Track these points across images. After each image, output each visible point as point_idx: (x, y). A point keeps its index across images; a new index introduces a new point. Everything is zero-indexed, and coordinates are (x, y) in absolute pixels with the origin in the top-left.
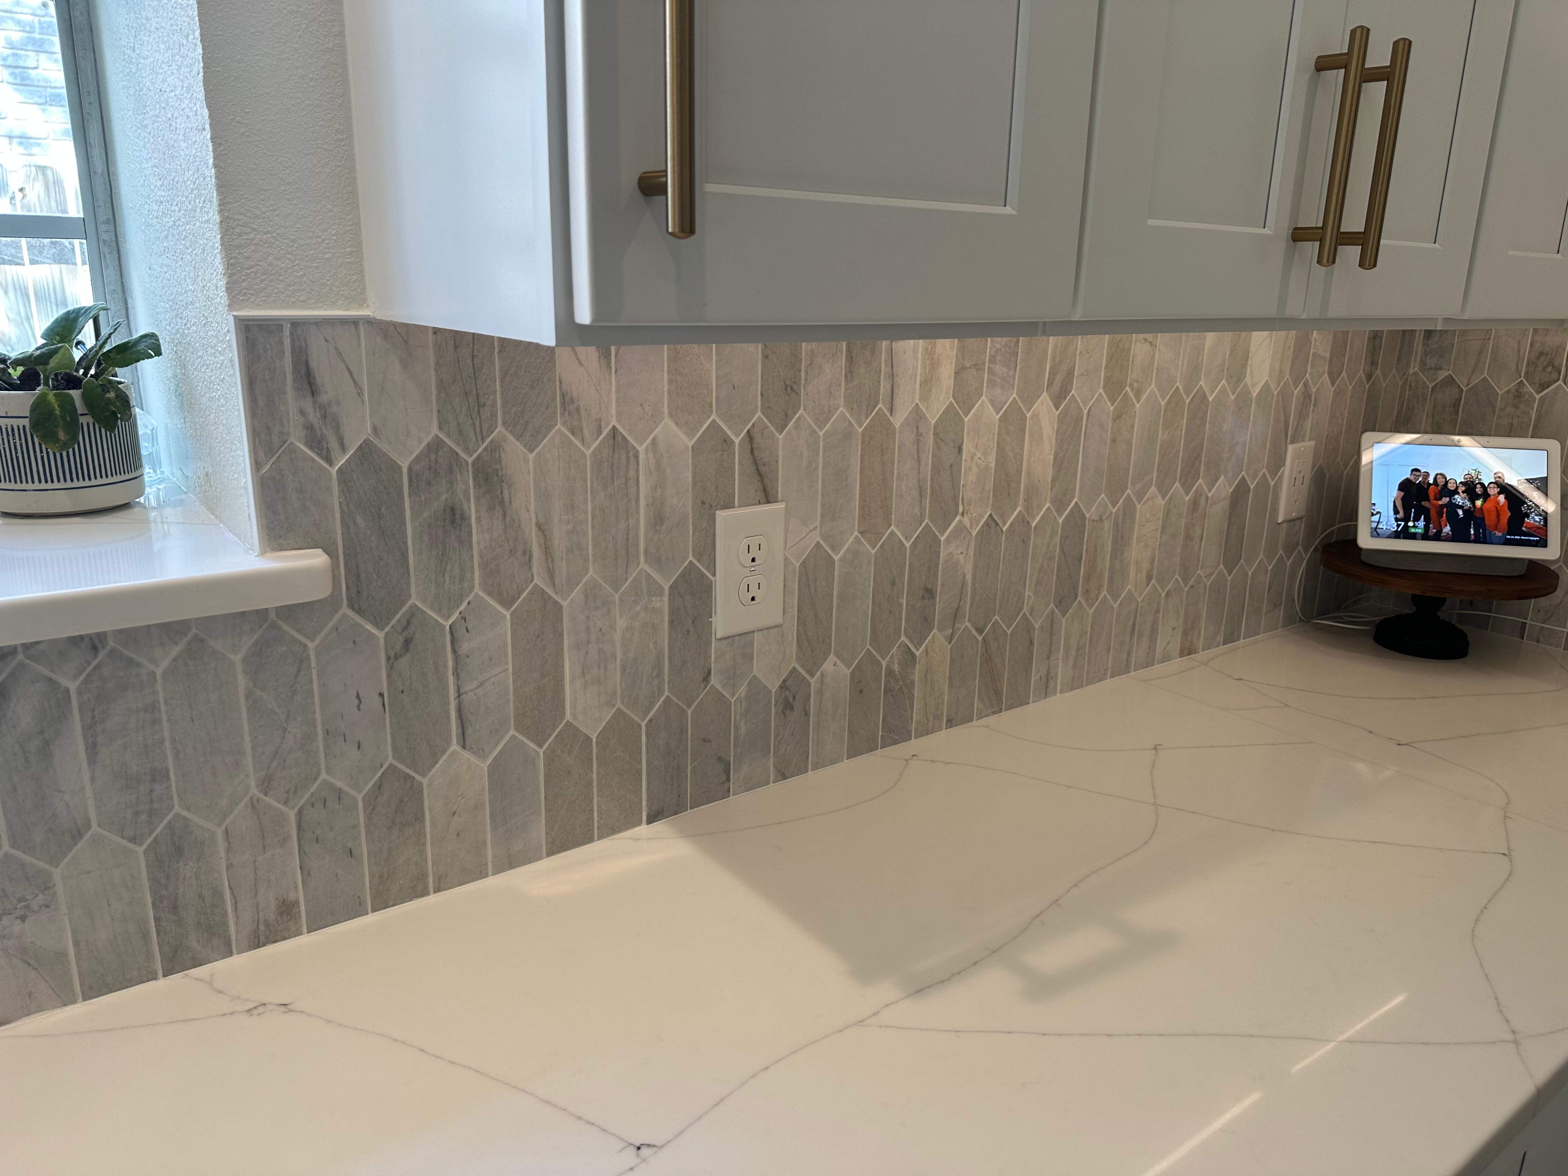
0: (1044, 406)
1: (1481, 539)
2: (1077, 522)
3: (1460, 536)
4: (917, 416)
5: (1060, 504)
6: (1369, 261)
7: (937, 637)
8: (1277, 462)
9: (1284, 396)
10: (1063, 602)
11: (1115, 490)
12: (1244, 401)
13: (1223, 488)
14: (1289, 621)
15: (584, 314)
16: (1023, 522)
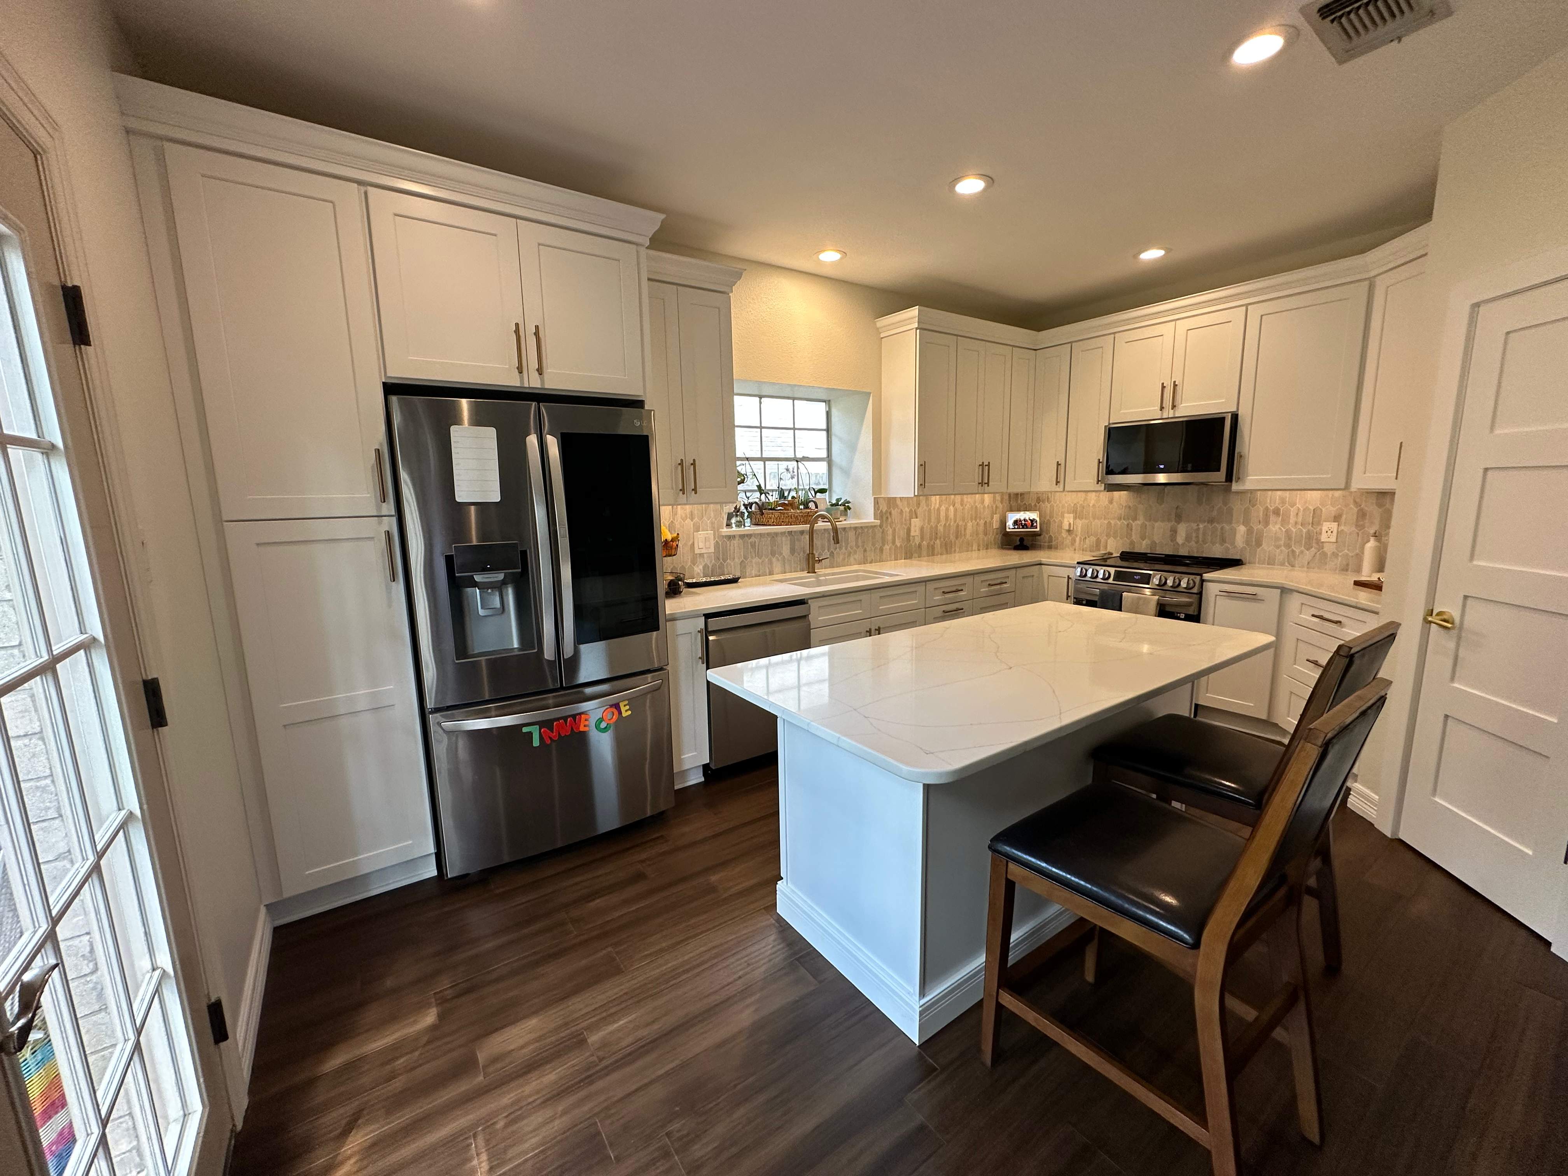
0: (951, 507)
1: (1027, 528)
2: (958, 526)
3: (1023, 528)
4: (934, 508)
5: (955, 521)
6: (988, 486)
7: (938, 541)
8: (992, 518)
9: (992, 507)
10: (957, 538)
11: (964, 520)
12: (984, 507)
13: (982, 522)
14: (999, 548)
15: (916, 494)
16: (949, 525)
